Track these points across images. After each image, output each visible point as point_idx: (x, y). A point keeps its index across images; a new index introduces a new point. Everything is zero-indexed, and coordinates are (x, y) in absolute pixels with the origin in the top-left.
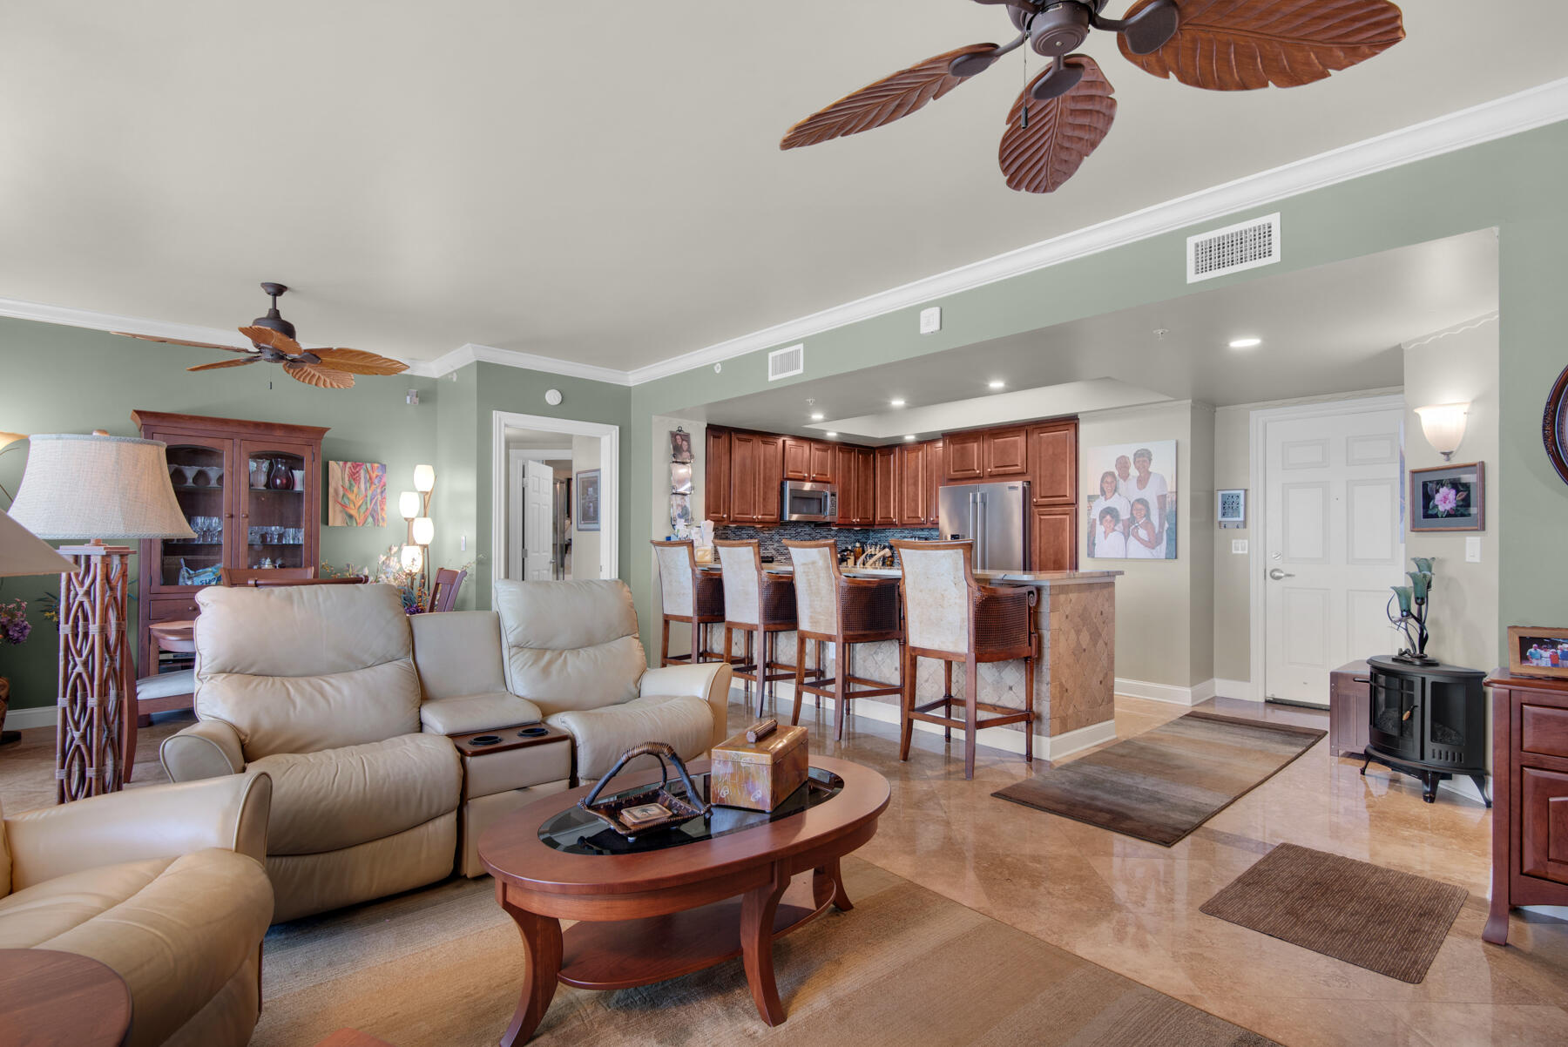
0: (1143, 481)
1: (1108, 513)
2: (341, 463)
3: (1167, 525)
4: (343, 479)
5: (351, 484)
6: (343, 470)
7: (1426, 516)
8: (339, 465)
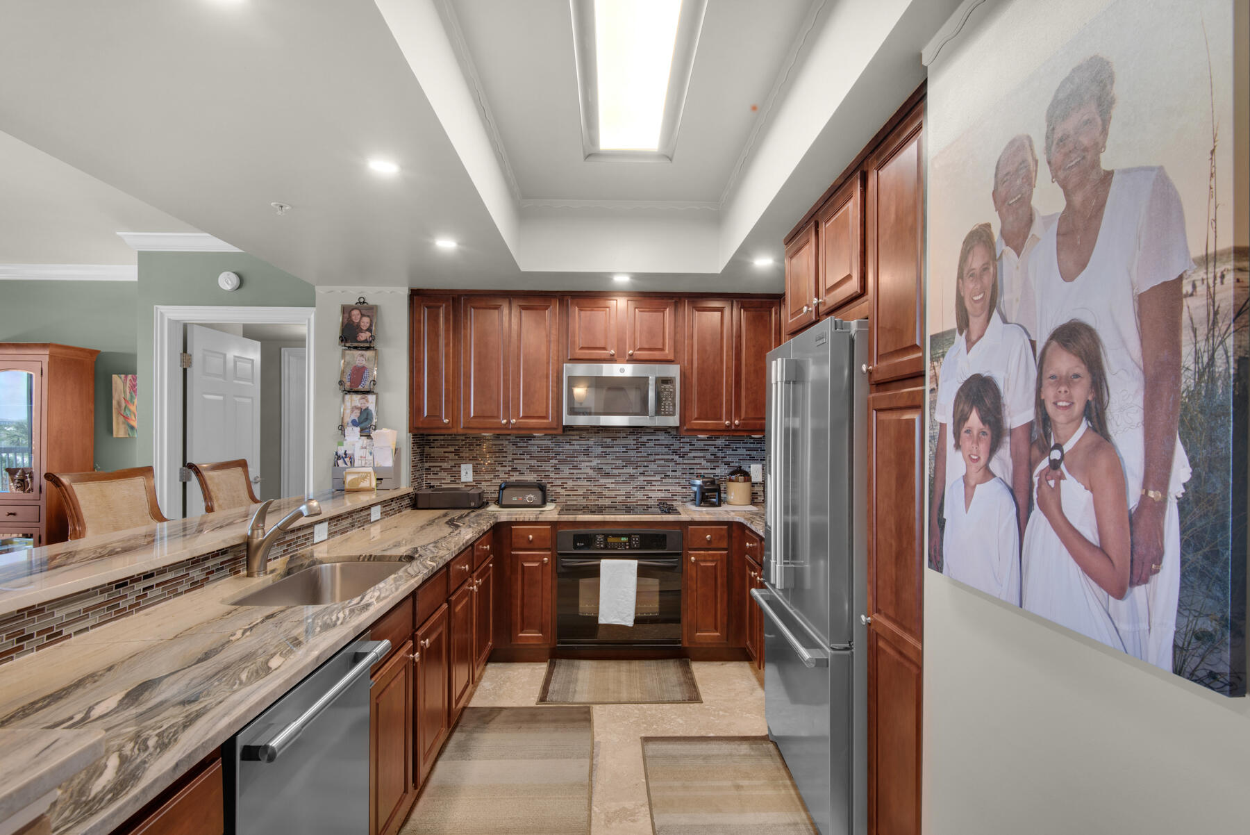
1: (975, 399)
2: (123, 376)
3: (1181, 471)
4: (125, 392)
5: (132, 396)
6: (125, 383)
8: (121, 378)
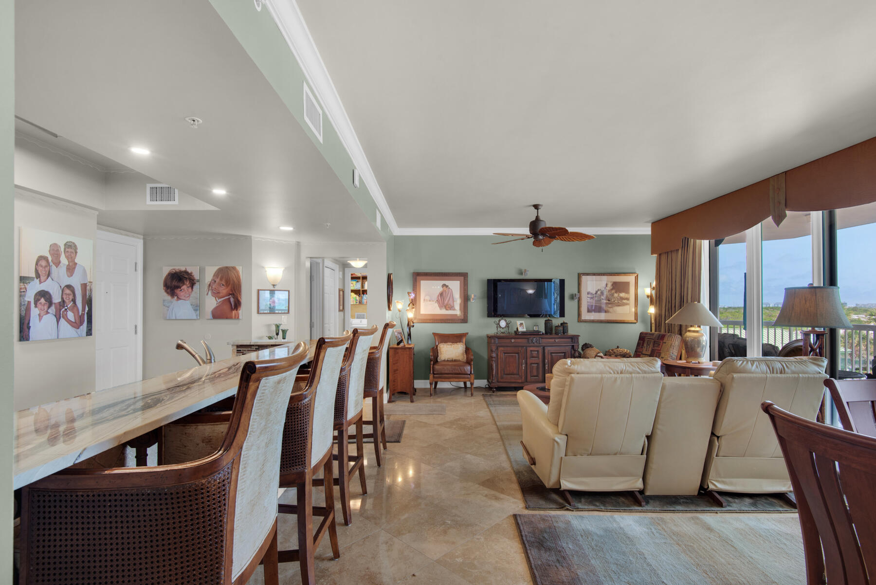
0: (71, 269)
1: (42, 296)
3: (87, 309)
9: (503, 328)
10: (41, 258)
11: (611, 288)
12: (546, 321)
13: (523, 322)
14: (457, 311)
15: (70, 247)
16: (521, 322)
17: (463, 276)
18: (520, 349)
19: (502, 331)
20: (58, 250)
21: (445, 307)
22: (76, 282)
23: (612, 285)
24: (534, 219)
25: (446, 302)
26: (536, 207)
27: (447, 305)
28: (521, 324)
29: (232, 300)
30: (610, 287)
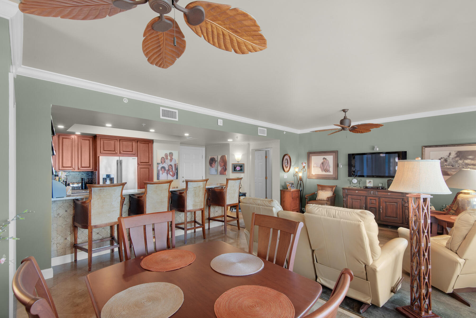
0: (171, 160)
1: (163, 168)
3: (176, 171)
7: (235, 170)
9: (355, 184)
10: (163, 158)
11: (455, 156)
12: (388, 180)
13: (372, 181)
14: (331, 173)
15: (171, 154)
16: (370, 180)
17: (335, 153)
18: (362, 197)
19: (354, 185)
20: (167, 155)
21: (325, 170)
22: (173, 163)
23: (457, 154)
24: (343, 118)
25: (325, 168)
26: (344, 111)
27: (326, 169)
28: (370, 182)
29: (224, 168)
30: (453, 155)
